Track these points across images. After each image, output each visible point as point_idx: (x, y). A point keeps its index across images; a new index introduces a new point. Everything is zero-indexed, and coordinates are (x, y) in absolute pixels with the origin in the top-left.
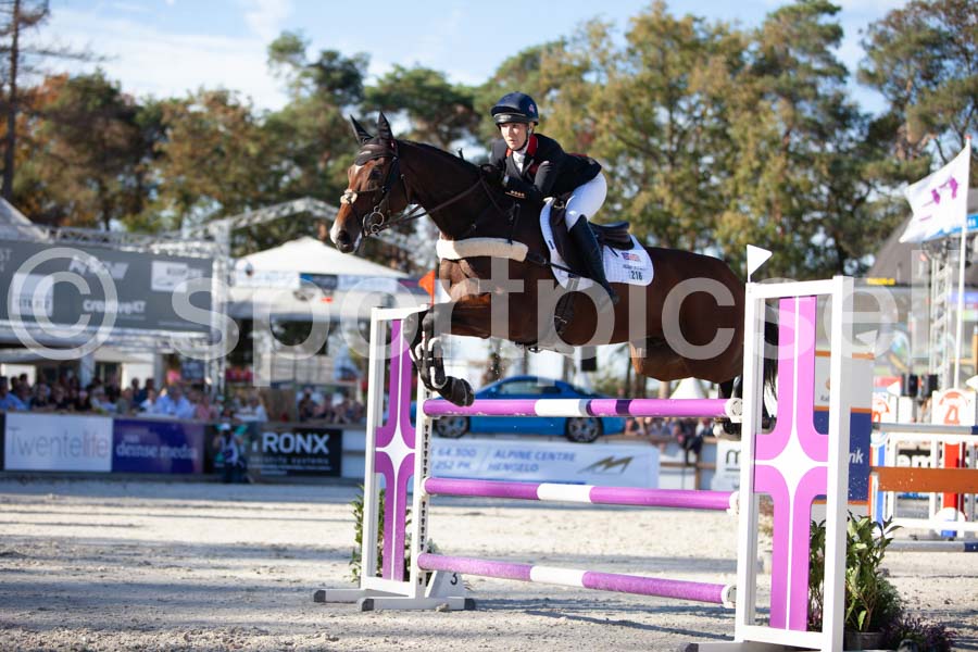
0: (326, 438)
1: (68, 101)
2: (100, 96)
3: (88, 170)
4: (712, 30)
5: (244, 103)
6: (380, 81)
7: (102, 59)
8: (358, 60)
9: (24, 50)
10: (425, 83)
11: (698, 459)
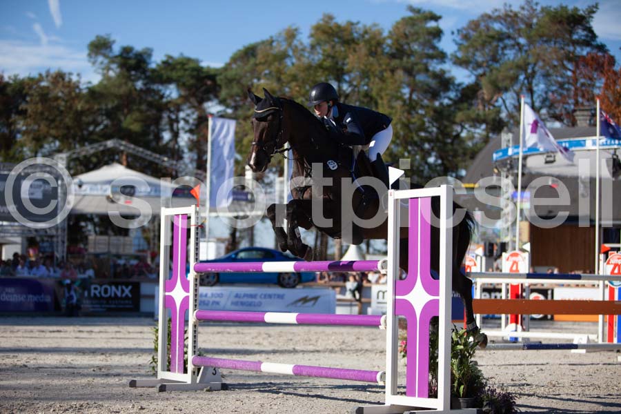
0: (130, 287)
4: (361, 32)
5: (74, 78)
6: (158, 65)
8: (145, 53)
10: (186, 67)
11: (360, 296)
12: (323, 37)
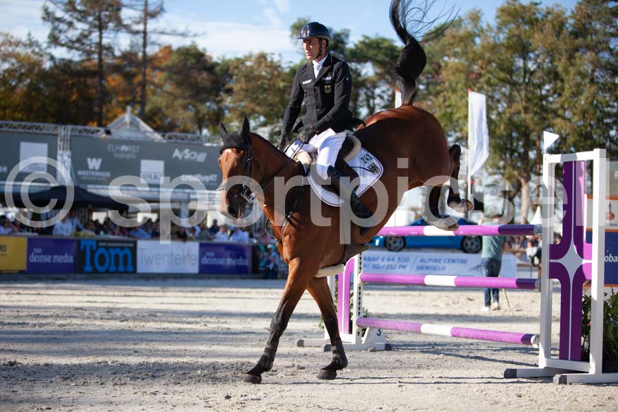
1: (177, 61)
2: (195, 58)
3: (189, 101)
4: (544, 13)
5: (276, 59)
6: (356, 45)
7: (195, 35)
8: (343, 34)
9: (151, 32)
10: (381, 46)
11: (540, 262)
12: (508, 18)
